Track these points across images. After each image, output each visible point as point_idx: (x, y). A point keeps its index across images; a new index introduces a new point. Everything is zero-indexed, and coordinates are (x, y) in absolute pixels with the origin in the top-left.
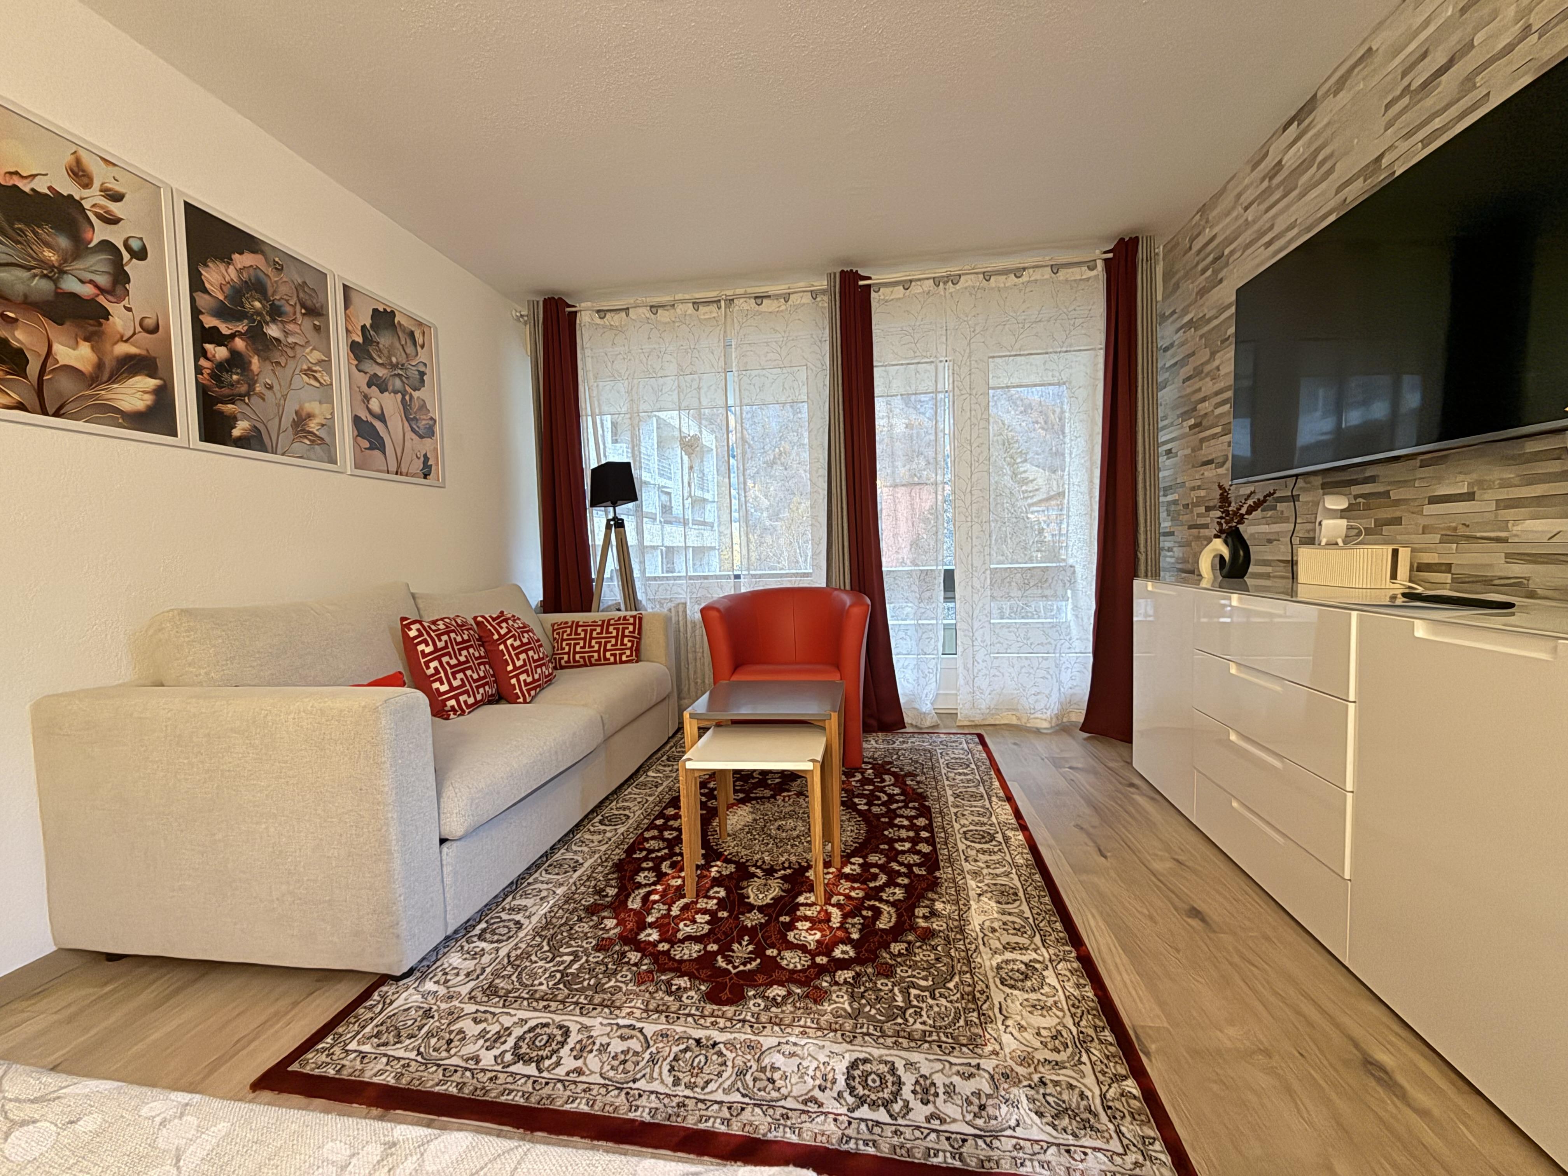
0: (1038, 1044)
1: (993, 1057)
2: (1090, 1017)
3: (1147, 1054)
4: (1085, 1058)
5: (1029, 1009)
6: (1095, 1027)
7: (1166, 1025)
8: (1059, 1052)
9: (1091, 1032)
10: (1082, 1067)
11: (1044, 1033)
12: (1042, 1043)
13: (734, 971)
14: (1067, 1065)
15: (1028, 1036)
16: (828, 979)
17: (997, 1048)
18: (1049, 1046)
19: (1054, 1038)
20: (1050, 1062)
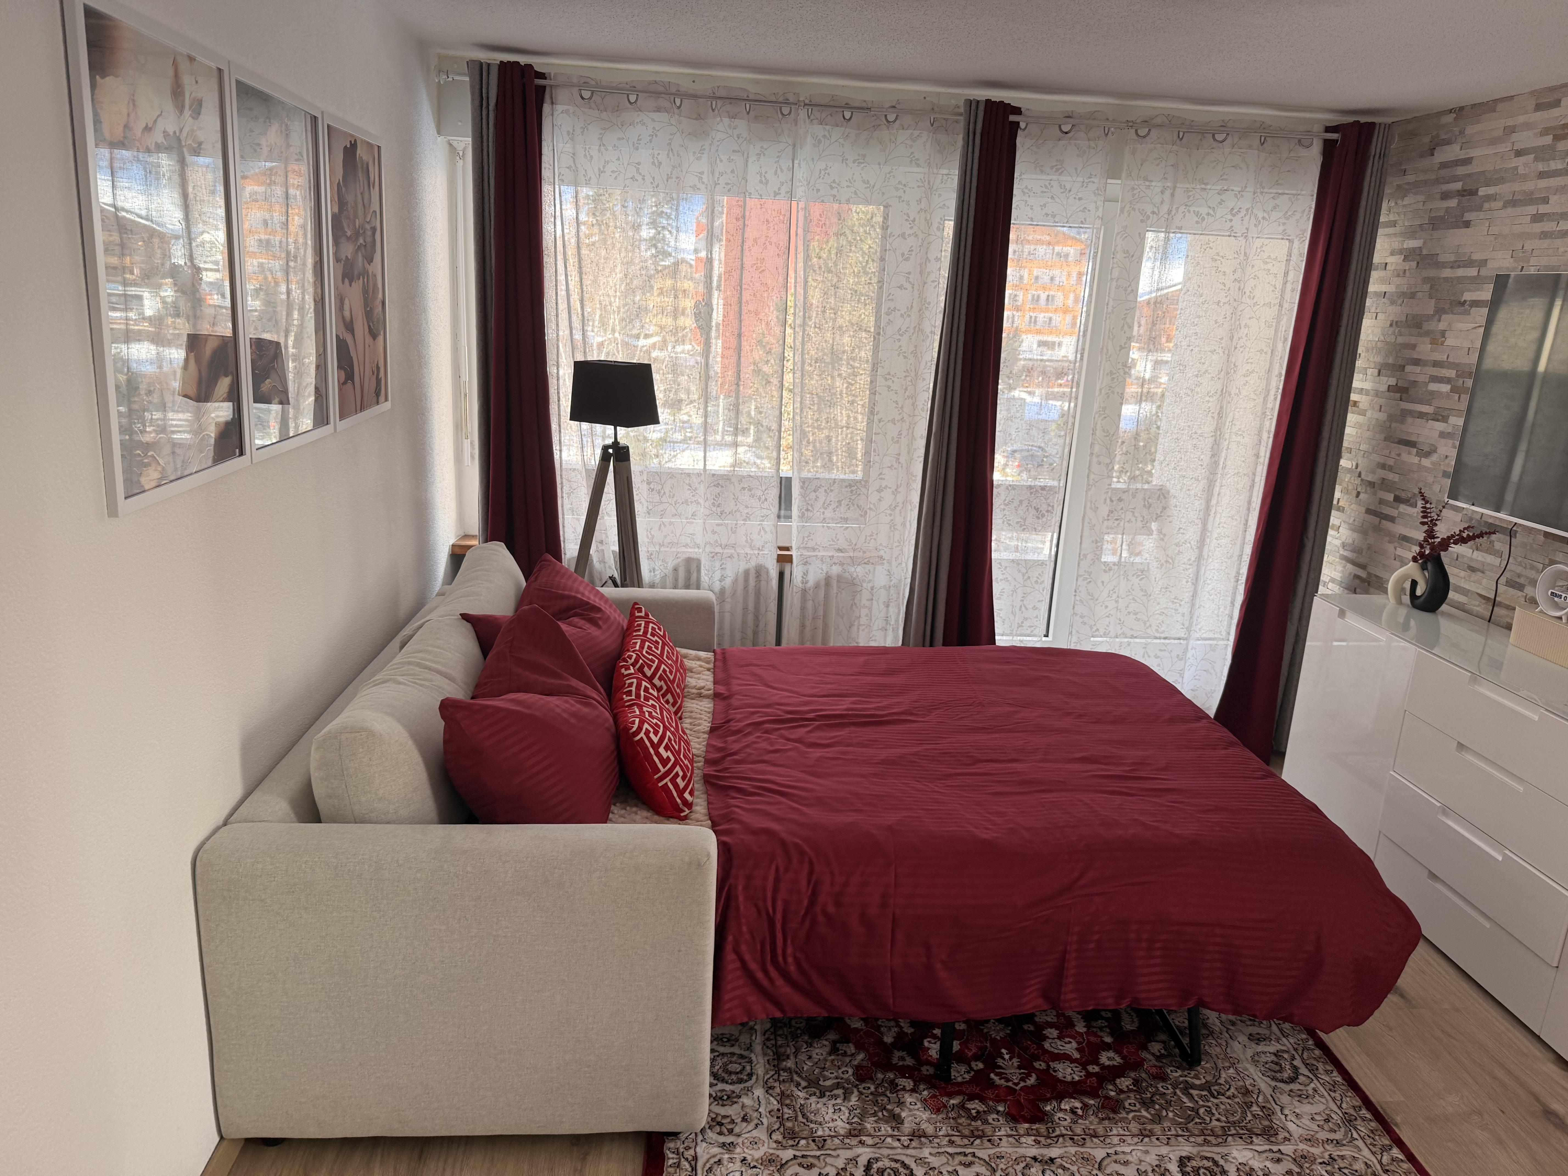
0: (1316, 1128)
1: (1287, 1142)
2: (1348, 1099)
3: (1396, 1125)
4: (1355, 1135)
5: (1297, 1099)
6: (1354, 1107)
7: (1402, 1099)
8: (1335, 1131)
9: (1352, 1111)
10: (1356, 1142)
11: (1317, 1117)
12: (1318, 1126)
13: (1017, 1088)
14: (1344, 1142)
15: (1306, 1121)
16: (1111, 1087)
17: (1287, 1135)
18: (1326, 1127)
19: (1327, 1121)
20: (1332, 1141)
